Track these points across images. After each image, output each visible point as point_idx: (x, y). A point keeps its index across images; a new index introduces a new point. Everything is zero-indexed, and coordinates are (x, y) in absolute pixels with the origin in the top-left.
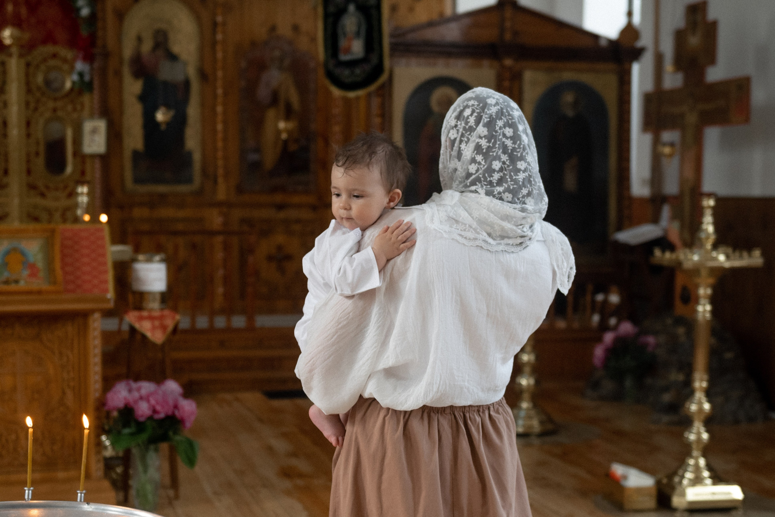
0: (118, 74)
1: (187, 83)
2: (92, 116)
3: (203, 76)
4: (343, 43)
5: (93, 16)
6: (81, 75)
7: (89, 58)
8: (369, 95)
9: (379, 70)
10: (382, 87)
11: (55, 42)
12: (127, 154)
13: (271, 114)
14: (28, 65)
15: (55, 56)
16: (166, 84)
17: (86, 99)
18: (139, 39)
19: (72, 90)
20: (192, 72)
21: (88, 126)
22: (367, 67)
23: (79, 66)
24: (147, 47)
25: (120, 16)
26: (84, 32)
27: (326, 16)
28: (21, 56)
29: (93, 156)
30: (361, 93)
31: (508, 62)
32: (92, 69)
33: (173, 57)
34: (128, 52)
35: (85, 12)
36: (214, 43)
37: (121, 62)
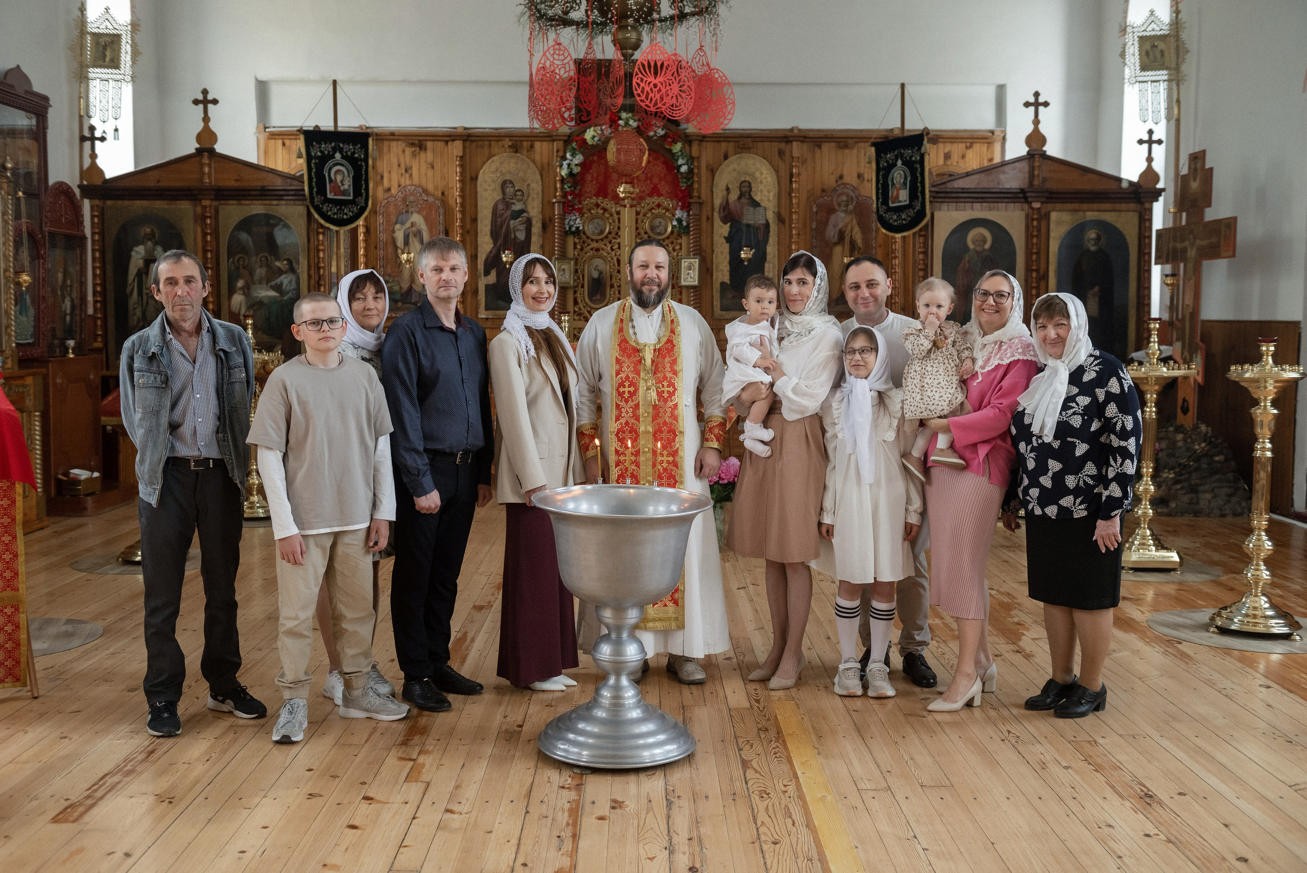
0: (710, 219)
1: (767, 225)
2: (688, 256)
3: (780, 219)
4: (892, 193)
5: (690, 171)
6: (680, 221)
7: (686, 207)
8: (914, 234)
9: (921, 214)
10: (926, 226)
11: (660, 195)
12: (716, 286)
13: (838, 250)
14: (638, 213)
15: (659, 206)
16: (748, 226)
17: (684, 240)
18: (728, 189)
19: (672, 232)
20: (771, 216)
21: (685, 263)
22: (911, 212)
23: (678, 213)
24: (734, 196)
25: (712, 171)
26: (683, 186)
27: (878, 170)
28: (631, 206)
29: (689, 287)
30: (911, 232)
31: (1036, 205)
32: (689, 215)
33: (756, 204)
34: (718, 202)
35: (684, 169)
36: (791, 191)
37: (713, 210)
